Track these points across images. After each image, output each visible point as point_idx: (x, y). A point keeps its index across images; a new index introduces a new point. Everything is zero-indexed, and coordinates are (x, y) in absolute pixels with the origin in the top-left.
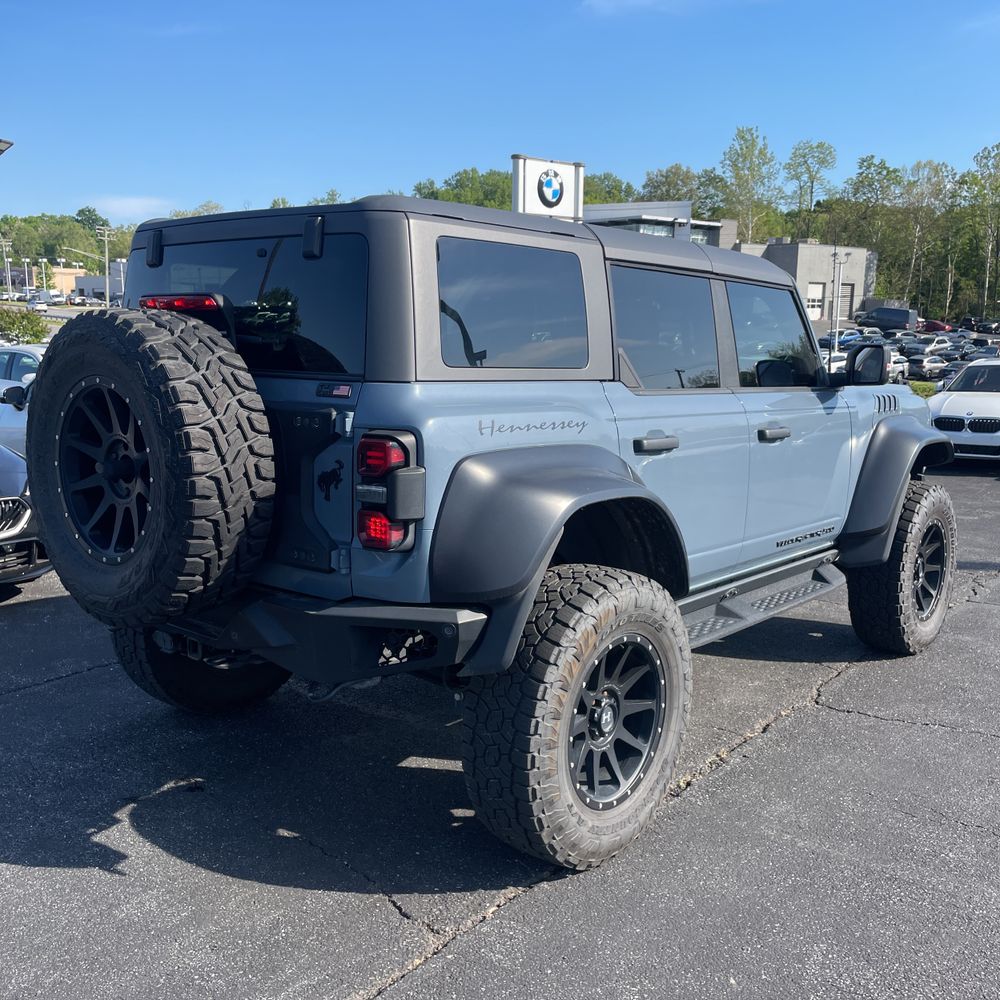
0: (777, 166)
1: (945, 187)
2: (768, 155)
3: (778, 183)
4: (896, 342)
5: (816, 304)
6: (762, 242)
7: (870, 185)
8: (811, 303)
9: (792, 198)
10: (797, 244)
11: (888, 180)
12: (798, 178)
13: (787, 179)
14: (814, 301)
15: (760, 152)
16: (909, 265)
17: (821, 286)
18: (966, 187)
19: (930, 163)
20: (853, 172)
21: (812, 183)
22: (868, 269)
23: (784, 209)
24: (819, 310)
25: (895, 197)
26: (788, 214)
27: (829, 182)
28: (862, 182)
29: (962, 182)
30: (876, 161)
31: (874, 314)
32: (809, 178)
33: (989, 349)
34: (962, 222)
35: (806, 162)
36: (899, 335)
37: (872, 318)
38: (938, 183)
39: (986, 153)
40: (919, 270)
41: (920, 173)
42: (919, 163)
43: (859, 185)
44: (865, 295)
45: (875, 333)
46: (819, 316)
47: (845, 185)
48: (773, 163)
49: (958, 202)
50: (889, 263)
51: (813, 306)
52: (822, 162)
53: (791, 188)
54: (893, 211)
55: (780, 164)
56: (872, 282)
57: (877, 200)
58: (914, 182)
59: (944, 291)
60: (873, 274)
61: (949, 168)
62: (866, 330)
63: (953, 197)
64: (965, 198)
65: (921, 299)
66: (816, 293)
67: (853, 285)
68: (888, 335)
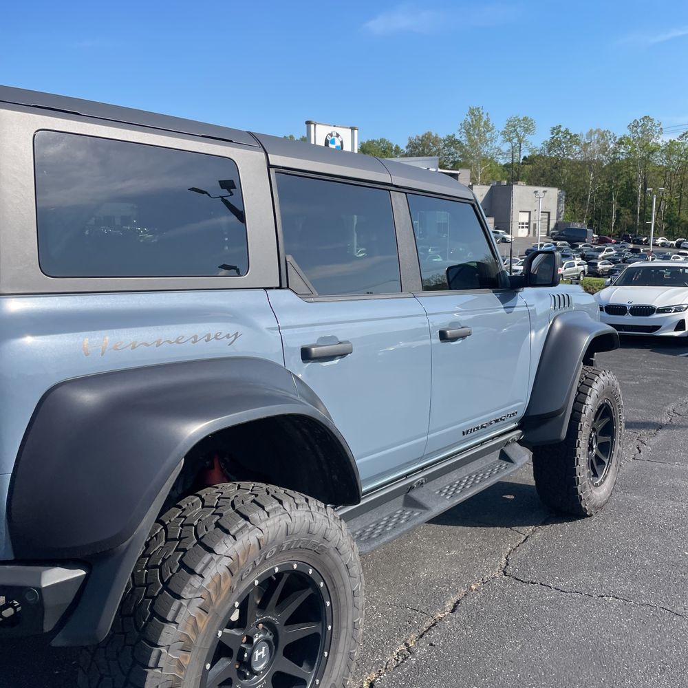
0: (497, 133)
1: (609, 146)
2: (490, 126)
3: (497, 144)
4: (579, 251)
5: (525, 225)
6: (488, 184)
7: (559, 146)
8: (521, 225)
10: (512, 185)
11: (571, 142)
12: (511, 141)
13: (503, 142)
14: (523, 224)
15: (485, 124)
16: (586, 199)
17: (528, 213)
18: (623, 146)
19: (598, 130)
20: (548, 137)
21: (520, 144)
22: (559, 202)
23: (502, 162)
24: (527, 229)
25: (576, 153)
26: (505, 166)
27: (531, 144)
28: (553, 143)
29: (620, 143)
30: (563, 129)
31: (564, 232)
32: (518, 141)
33: (642, 255)
34: (621, 170)
35: (516, 130)
36: (580, 246)
37: (563, 235)
38: (604, 144)
39: (636, 124)
40: (593, 203)
41: (592, 137)
42: (591, 130)
43: (552, 145)
44: (557, 219)
45: (564, 245)
46: (527, 234)
47: (542, 145)
48: (493, 131)
49: (618, 156)
50: (573, 197)
51: (523, 227)
52: (527, 130)
53: (506, 147)
54: (575, 163)
55: (499, 132)
56: (562, 211)
57: (564, 155)
58: (589, 143)
59: (610, 216)
60: (563, 205)
61: (611, 134)
62: (559, 243)
63: (614, 153)
64: (622, 154)
65: (595, 222)
66: (524, 218)
67: (549, 213)
68: (573, 247)
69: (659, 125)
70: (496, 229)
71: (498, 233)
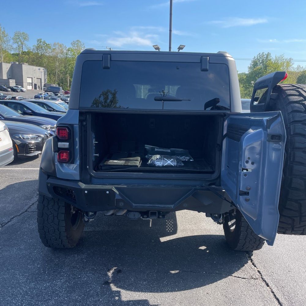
0: (9, 38)
1: (64, 51)
2: (6, 34)
3: (10, 44)
4: (59, 97)
5: (30, 84)
6: (9, 63)
7: (42, 48)
8: (28, 84)
9: (16, 49)
10: (22, 64)
11: (47, 47)
12: (17, 43)
13: (14, 43)
14: (29, 83)
15: (3, 33)
16: (56, 74)
17: (31, 79)
18: (70, 52)
19: (58, 43)
20: (36, 43)
21: (22, 45)
22: (45, 74)
23: (12, 53)
24: (31, 86)
25: (49, 53)
27: (28, 45)
28: (39, 47)
29: (69, 50)
30: (42, 41)
31: (50, 88)
32: (21, 43)
34: (70, 62)
35: (19, 38)
36: (59, 95)
37: (49, 89)
38: (62, 50)
39: (74, 43)
40: (59, 75)
41: (56, 46)
42: (55, 43)
44: (45, 82)
45: (51, 94)
46: (31, 88)
47: (33, 47)
48: (8, 37)
49: (68, 56)
50: (50, 73)
51: (29, 85)
52: (25, 39)
53: (15, 46)
54: (49, 57)
55: (11, 38)
56: (46, 78)
57: (44, 53)
58: (55, 49)
59: (67, 82)
60: (46, 76)
61: (64, 46)
62: (49, 93)
63: (67, 54)
64: (70, 55)
65: (61, 84)
66: (29, 81)
67: (41, 79)
68: (56, 95)
69: (84, 44)
70: (16, 85)
71: (18, 87)
